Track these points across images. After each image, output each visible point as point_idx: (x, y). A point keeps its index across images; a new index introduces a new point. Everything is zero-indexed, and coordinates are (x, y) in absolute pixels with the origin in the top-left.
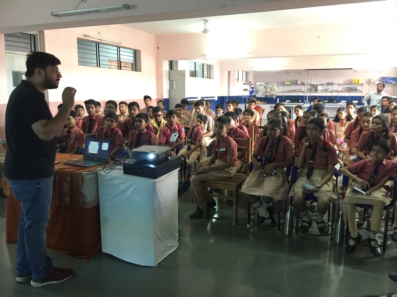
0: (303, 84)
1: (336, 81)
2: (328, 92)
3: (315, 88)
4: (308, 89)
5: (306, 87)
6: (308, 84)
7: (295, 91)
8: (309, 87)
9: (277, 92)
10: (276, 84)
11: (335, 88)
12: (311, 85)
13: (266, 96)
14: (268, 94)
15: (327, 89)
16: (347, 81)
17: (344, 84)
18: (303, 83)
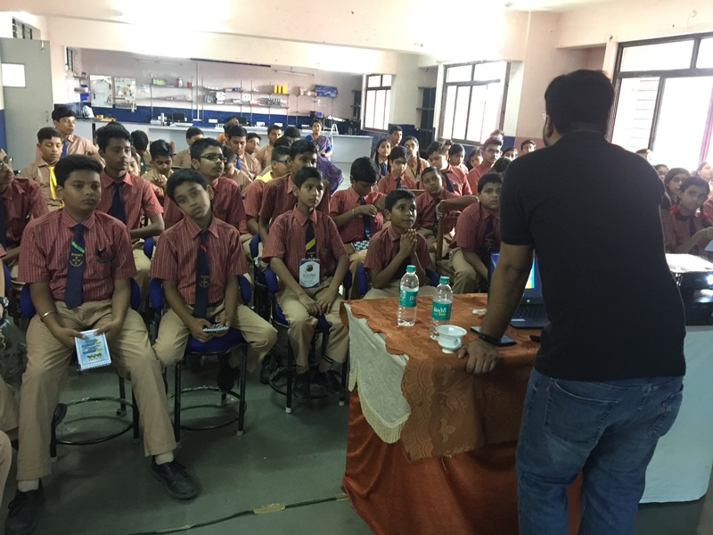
0: (189, 86)
1: (247, 86)
2: (234, 105)
3: (211, 95)
4: (198, 97)
5: (194, 93)
6: (197, 88)
7: (174, 99)
8: (200, 93)
9: (137, 99)
10: (134, 82)
11: (246, 98)
12: (204, 89)
13: (114, 106)
14: (118, 101)
15: (232, 100)
16: (263, 87)
17: (260, 93)
18: (188, 83)
